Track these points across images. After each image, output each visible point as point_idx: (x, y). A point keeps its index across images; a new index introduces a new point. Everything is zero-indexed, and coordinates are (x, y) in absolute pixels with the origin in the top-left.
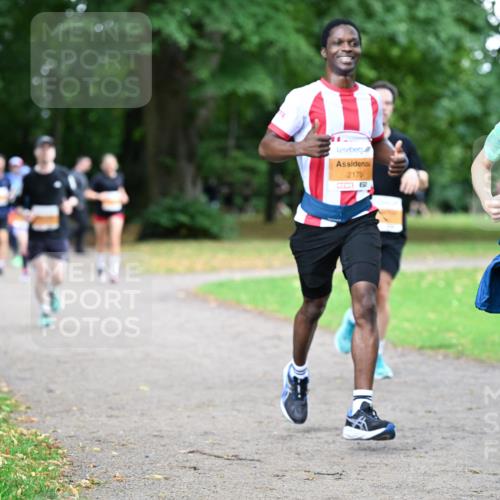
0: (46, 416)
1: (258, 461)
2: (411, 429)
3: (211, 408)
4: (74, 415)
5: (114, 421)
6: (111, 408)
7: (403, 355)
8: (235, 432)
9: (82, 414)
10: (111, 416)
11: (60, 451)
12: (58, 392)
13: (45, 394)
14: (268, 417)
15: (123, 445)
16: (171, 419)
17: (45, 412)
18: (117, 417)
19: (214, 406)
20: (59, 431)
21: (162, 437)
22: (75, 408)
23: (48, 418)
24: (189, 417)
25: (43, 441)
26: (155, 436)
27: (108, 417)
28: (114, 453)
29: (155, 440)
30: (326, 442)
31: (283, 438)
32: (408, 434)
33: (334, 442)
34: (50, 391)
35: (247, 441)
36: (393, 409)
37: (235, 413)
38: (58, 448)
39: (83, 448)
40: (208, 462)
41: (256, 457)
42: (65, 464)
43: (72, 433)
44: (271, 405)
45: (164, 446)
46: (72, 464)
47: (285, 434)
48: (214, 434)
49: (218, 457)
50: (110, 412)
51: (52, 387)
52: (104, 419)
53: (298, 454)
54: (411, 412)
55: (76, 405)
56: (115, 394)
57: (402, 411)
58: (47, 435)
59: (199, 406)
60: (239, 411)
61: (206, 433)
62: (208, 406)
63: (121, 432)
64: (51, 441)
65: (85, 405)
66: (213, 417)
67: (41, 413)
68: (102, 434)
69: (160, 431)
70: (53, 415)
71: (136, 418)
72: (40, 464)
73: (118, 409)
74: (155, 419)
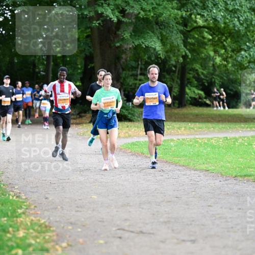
0: (45, 210)
1: (153, 234)
2: (230, 218)
3: (128, 207)
4: (59, 210)
5: (79, 214)
6: (77, 207)
7: (226, 180)
8: (140, 219)
9: (63, 210)
10: (78, 211)
11: (52, 229)
12: (51, 199)
13: (44, 199)
14: (157, 212)
15: (84, 226)
16: (108, 213)
17: (44, 209)
18: (81, 211)
19: (130, 206)
20: (51, 218)
21: (103, 222)
22: (59, 207)
23: (46, 212)
24: (117, 211)
25: (43, 224)
26: (100, 221)
27: (76, 211)
28: (79, 230)
29: (100, 223)
30: (187, 224)
31: (165, 222)
32: (229, 220)
33: (191, 224)
34: (46, 198)
35: (147, 224)
36: (222, 208)
37: (141, 209)
38: (50, 227)
39: (63, 227)
40: (127, 235)
41: (152, 232)
42: (54, 236)
43: (58, 220)
44: (159, 205)
45: (104, 226)
46: (57, 235)
47: (166, 220)
48: (129, 220)
49: (132, 232)
50: (77, 209)
51: (47, 196)
52: (74, 213)
53: (173, 230)
54: (230, 209)
55: (59, 205)
56: (80, 200)
57: (225, 208)
58: (45, 220)
59: (122, 206)
60: (143, 208)
61: (126, 220)
62: (127, 206)
63: (83, 220)
64: (47, 224)
65: (64, 205)
66: (130, 212)
67: (42, 210)
68: (73, 220)
69: (103, 218)
70: (47, 210)
71: (90, 212)
72: (41, 235)
73: (81, 207)
74: (100, 213)
